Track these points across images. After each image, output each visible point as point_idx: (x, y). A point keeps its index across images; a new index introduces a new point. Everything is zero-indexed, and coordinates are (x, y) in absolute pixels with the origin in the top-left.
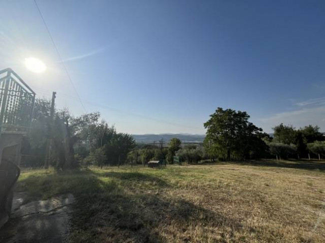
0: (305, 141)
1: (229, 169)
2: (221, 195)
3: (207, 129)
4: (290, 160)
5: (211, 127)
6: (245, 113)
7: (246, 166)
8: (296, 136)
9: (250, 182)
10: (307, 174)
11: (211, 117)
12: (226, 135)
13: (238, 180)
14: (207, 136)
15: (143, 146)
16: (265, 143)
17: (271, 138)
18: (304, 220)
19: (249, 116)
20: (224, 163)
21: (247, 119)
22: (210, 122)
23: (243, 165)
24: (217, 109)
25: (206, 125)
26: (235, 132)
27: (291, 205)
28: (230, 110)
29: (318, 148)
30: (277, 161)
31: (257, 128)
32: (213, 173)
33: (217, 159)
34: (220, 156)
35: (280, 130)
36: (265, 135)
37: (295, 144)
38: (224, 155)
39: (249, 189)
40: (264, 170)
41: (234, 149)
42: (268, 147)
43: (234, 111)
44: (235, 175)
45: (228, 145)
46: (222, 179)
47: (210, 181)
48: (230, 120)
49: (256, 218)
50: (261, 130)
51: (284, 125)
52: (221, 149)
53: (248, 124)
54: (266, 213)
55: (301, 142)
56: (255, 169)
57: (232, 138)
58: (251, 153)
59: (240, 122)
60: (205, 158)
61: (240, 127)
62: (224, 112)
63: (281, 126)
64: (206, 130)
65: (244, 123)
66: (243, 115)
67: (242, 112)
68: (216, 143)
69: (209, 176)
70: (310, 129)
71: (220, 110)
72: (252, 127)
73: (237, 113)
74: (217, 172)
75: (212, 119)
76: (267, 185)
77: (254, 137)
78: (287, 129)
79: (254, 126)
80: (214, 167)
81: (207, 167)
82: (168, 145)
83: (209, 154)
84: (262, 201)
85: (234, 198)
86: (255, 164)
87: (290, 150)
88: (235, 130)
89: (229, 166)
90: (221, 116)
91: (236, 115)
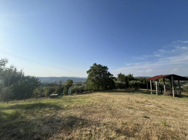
0: (128, 80)
1: (98, 95)
2: (92, 110)
3: (88, 74)
4: (123, 89)
5: (90, 73)
6: (106, 67)
7: (106, 93)
8: (125, 78)
9: (106, 101)
10: (128, 95)
11: (91, 68)
12: (97, 78)
13: (101, 101)
14: (88, 78)
15: (47, 85)
16: (114, 81)
17: (117, 79)
18: (125, 115)
19: (108, 69)
20: (96, 92)
21: (107, 70)
22: (90, 70)
23: (104, 92)
25: (88, 72)
26: (102, 76)
27: (121, 109)
28: (100, 65)
29: (132, 83)
30: (119, 90)
31: (111, 75)
32: (90, 98)
33: (93, 91)
34: (94, 89)
35: (121, 76)
36: (114, 78)
37: (125, 82)
38: (96, 88)
39: (105, 104)
40: (113, 94)
41: (100, 85)
42: (115, 83)
43: (102, 66)
44: (100, 98)
45: (98, 83)
46: (94, 101)
47: (87, 103)
48: (100, 70)
50: (113, 75)
51: (121, 73)
52: (94, 85)
53: (107, 72)
54: (111, 115)
55: (127, 81)
56: (109, 94)
57: (100, 79)
58: (108, 86)
59: (104, 71)
60: (87, 90)
61: (104, 74)
62: (97, 66)
63: (121, 74)
64: (88, 75)
65: (106, 72)
66: (106, 68)
67: (105, 66)
68: (92, 82)
69: (87, 100)
70: (130, 76)
71: (95, 64)
72: (109, 74)
73: (103, 66)
74: (92, 98)
75: (91, 69)
76: (113, 101)
77: (110, 79)
78: (122, 75)
79: (110, 74)
80: (91, 95)
81: (87, 95)
82: (65, 83)
83: (88, 88)
84: (110, 109)
85: (99, 110)
86: (110, 92)
87: (122, 84)
88: (102, 75)
89: (98, 93)
90: (95, 68)
91: (102, 68)
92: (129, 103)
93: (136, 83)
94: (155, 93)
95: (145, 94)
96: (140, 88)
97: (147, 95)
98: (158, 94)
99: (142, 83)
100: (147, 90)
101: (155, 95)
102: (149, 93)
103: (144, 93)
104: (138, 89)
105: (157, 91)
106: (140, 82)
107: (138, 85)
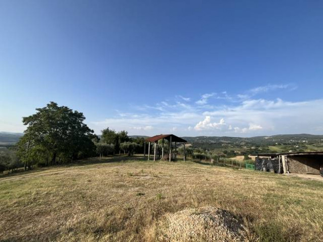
0: (119, 141)
1: (52, 175)
2: (37, 210)
3: (28, 125)
4: (109, 157)
5: (35, 124)
6: (81, 114)
7: (72, 168)
8: (115, 138)
9: (75, 183)
10: (117, 166)
11: (38, 111)
12: (55, 136)
13: (62, 185)
14: (26, 135)
16: (94, 144)
17: (99, 139)
19: (85, 118)
20: (45, 168)
21: (82, 120)
22: (35, 117)
23: (69, 166)
24: (50, 103)
25: (26, 120)
26: (68, 132)
27: (105, 192)
28: (66, 108)
29: (125, 146)
30: (100, 158)
31: (89, 130)
32: (26, 185)
33: (35, 166)
34: (41, 160)
35: (107, 133)
36: (95, 136)
37: (114, 143)
38: (47, 159)
39: (72, 190)
40: (88, 168)
41: (62, 150)
42: (96, 147)
43: (71, 110)
44: (59, 180)
45: (56, 147)
46: (40, 189)
47: (20, 197)
48: (64, 118)
49: (75, 216)
50: (93, 131)
51: (109, 129)
52: (44, 152)
53: (82, 125)
54: (86, 207)
56: (80, 169)
57: (63, 139)
58: (80, 153)
59: (75, 122)
61: (73, 128)
62: (59, 109)
63: (108, 129)
64: (26, 127)
65: (79, 124)
66: (80, 116)
67: (79, 112)
68: (39, 144)
69: (17, 191)
70: (124, 134)
71: (54, 105)
72: (86, 129)
73: (74, 112)
74: (33, 182)
75: (38, 114)
76: (90, 181)
77: (85, 138)
78: (111, 132)
79: (87, 128)
80: (29, 176)
81: (16, 178)
83: (23, 161)
84: (83, 197)
85: (55, 206)
86: (82, 164)
87: (109, 148)
88: (68, 130)
89: (52, 170)
90: (53, 112)
91: (71, 114)
92: (117, 179)
93: (130, 146)
94: (152, 159)
95: (140, 162)
96: (135, 154)
97: (143, 162)
98: (156, 160)
99: (138, 146)
100: (143, 155)
101: (152, 161)
102: (145, 159)
103: (140, 160)
104: (133, 154)
105: (155, 156)
106: (136, 144)
107: (132, 148)
